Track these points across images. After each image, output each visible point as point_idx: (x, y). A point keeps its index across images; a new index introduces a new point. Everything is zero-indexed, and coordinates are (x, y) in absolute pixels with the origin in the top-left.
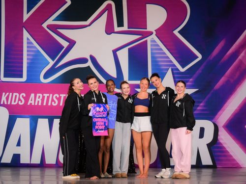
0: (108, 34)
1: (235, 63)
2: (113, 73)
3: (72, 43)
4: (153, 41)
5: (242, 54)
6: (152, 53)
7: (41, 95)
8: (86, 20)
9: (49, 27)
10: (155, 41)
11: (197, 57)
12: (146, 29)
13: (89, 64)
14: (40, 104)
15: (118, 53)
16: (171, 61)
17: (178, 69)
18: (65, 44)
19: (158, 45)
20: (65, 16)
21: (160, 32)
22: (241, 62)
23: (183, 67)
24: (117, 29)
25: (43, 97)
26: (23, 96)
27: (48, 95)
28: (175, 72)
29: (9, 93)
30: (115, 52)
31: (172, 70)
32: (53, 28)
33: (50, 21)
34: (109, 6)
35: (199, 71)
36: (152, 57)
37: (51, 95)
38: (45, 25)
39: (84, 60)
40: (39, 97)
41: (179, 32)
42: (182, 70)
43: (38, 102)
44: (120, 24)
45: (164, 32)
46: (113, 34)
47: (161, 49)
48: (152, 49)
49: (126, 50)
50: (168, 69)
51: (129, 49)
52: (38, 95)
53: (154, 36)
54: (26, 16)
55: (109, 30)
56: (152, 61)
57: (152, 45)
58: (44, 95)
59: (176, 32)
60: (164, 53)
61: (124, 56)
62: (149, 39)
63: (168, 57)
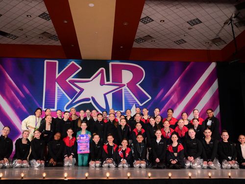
0: (101, 85)
1: (169, 102)
2: (104, 106)
3: (82, 90)
5: (173, 97)
6: (125, 96)
8: (90, 78)
9: (69, 81)
12: (122, 83)
13: (91, 101)
15: (107, 95)
16: (135, 100)
17: (138, 105)
18: (78, 90)
19: (128, 92)
20: (78, 76)
21: (129, 85)
22: (172, 101)
23: (141, 103)
24: (106, 83)
30: (105, 95)
31: (136, 105)
32: (72, 82)
33: (70, 78)
34: (102, 70)
36: (125, 98)
38: (67, 80)
39: (88, 99)
41: (139, 85)
42: (141, 105)
44: (108, 80)
45: (131, 85)
46: (104, 85)
47: (130, 94)
48: (125, 94)
49: (111, 94)
50: (133, 105)
51: (113, 94)
53: (126, 87)
54: (57, 76)
55: (102, 83)
57: (125, 92)
60: (131, 96)
61: (110, 97)
62: (123, 88)
63: (133, 98)
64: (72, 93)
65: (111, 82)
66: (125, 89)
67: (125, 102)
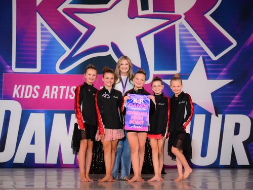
0: (131, 18)
2: (137, 62)
3: (91, 29)
4: (182, 26)
6: (180, 40)
7: (57, 87)
8: (106, 3)
9: (65, 11)
10: (183, 26)
11: (231, 44)
12: (174, 12)
13: (111, 52)
14: (56, 97)
15: (143, 39)
16: (202, 49)
17: (209, 58)
18: (83, 30)
19: (187, 31)
21: (189, 16)
23: (216, 55)
24: (141, 12)
25: (60, 90)
26: (37, 89)
27: (65, 87)
28: (207, 61)
29: (22, 84)
30: (139, 38)
31: (204, 59)
33: (66, 5)
35: (234, 60)
36: (181, 44)
37: (68, 87)
38: (60, 9)
39: (104, 48)
40: (55, 90)
41: (211, 15)
42: (215, 58)
43: (54, 95)
44: (145, 7)
46: (136, 18)
47: (191, 35)
48: (180, 35)
49: (151, 36)
50: (199, 58)
51: (155, 35)
52: (54, 87)
53: (182, 21)
55: (132, 14)
56: (181, 49)
57: (180, 31)
58: (61, 87)
59: (208, 16)
60: (195, 40)
61: (149, 43)
62: (177, 23)
63: (198, 44)
64: (71, 36)
65: (150, 11)
66: (181, 25)
67: (181, 53)
